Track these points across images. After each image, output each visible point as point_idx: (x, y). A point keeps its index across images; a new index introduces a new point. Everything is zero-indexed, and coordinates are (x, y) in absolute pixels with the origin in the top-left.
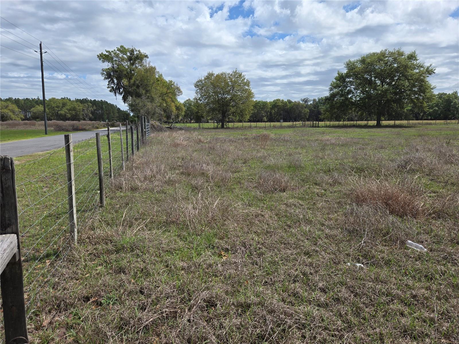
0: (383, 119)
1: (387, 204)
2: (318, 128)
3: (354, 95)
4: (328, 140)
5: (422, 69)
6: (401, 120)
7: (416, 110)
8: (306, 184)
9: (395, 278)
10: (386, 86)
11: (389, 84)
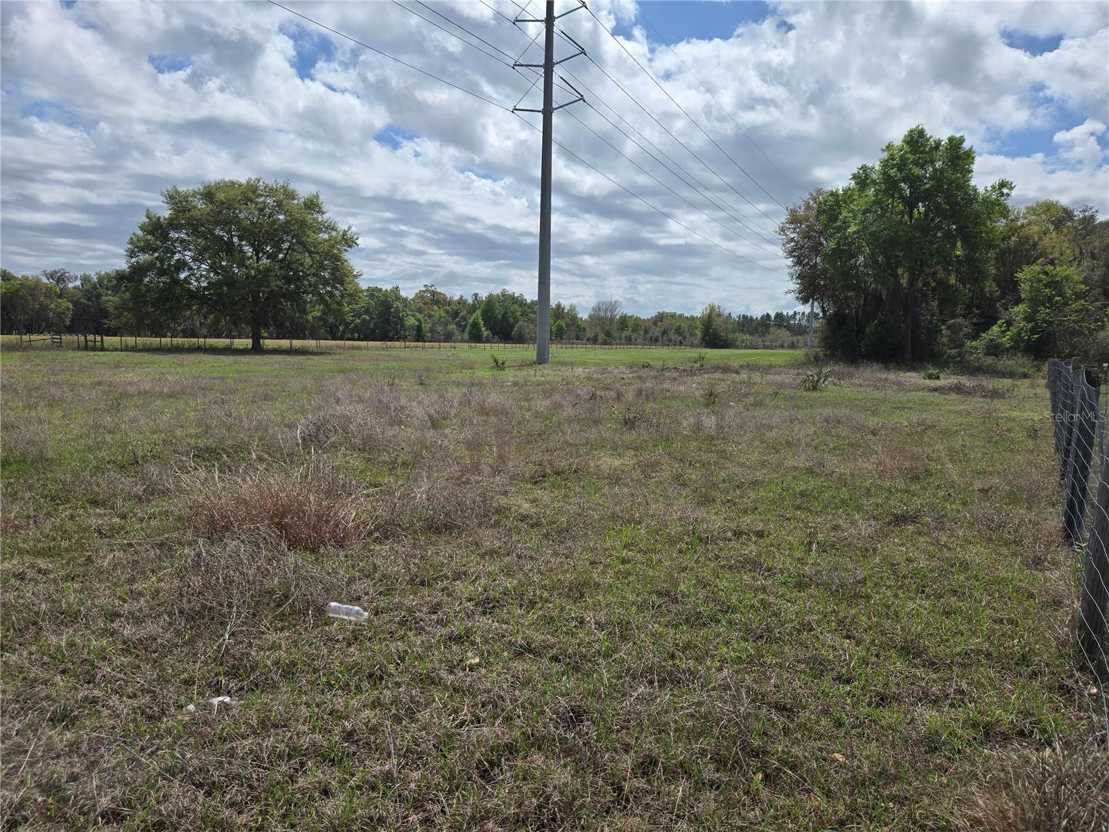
0: (266, 334)
1: (281, 527)
2: (103, 353)
3: (194, 275)
4: (131, 384)
5: (334, 234)
6: (304, 339)
7: (331, 319)
8: (61, 507)
9: (308, 705)
10: (265, 261)
11: (272, 257)
